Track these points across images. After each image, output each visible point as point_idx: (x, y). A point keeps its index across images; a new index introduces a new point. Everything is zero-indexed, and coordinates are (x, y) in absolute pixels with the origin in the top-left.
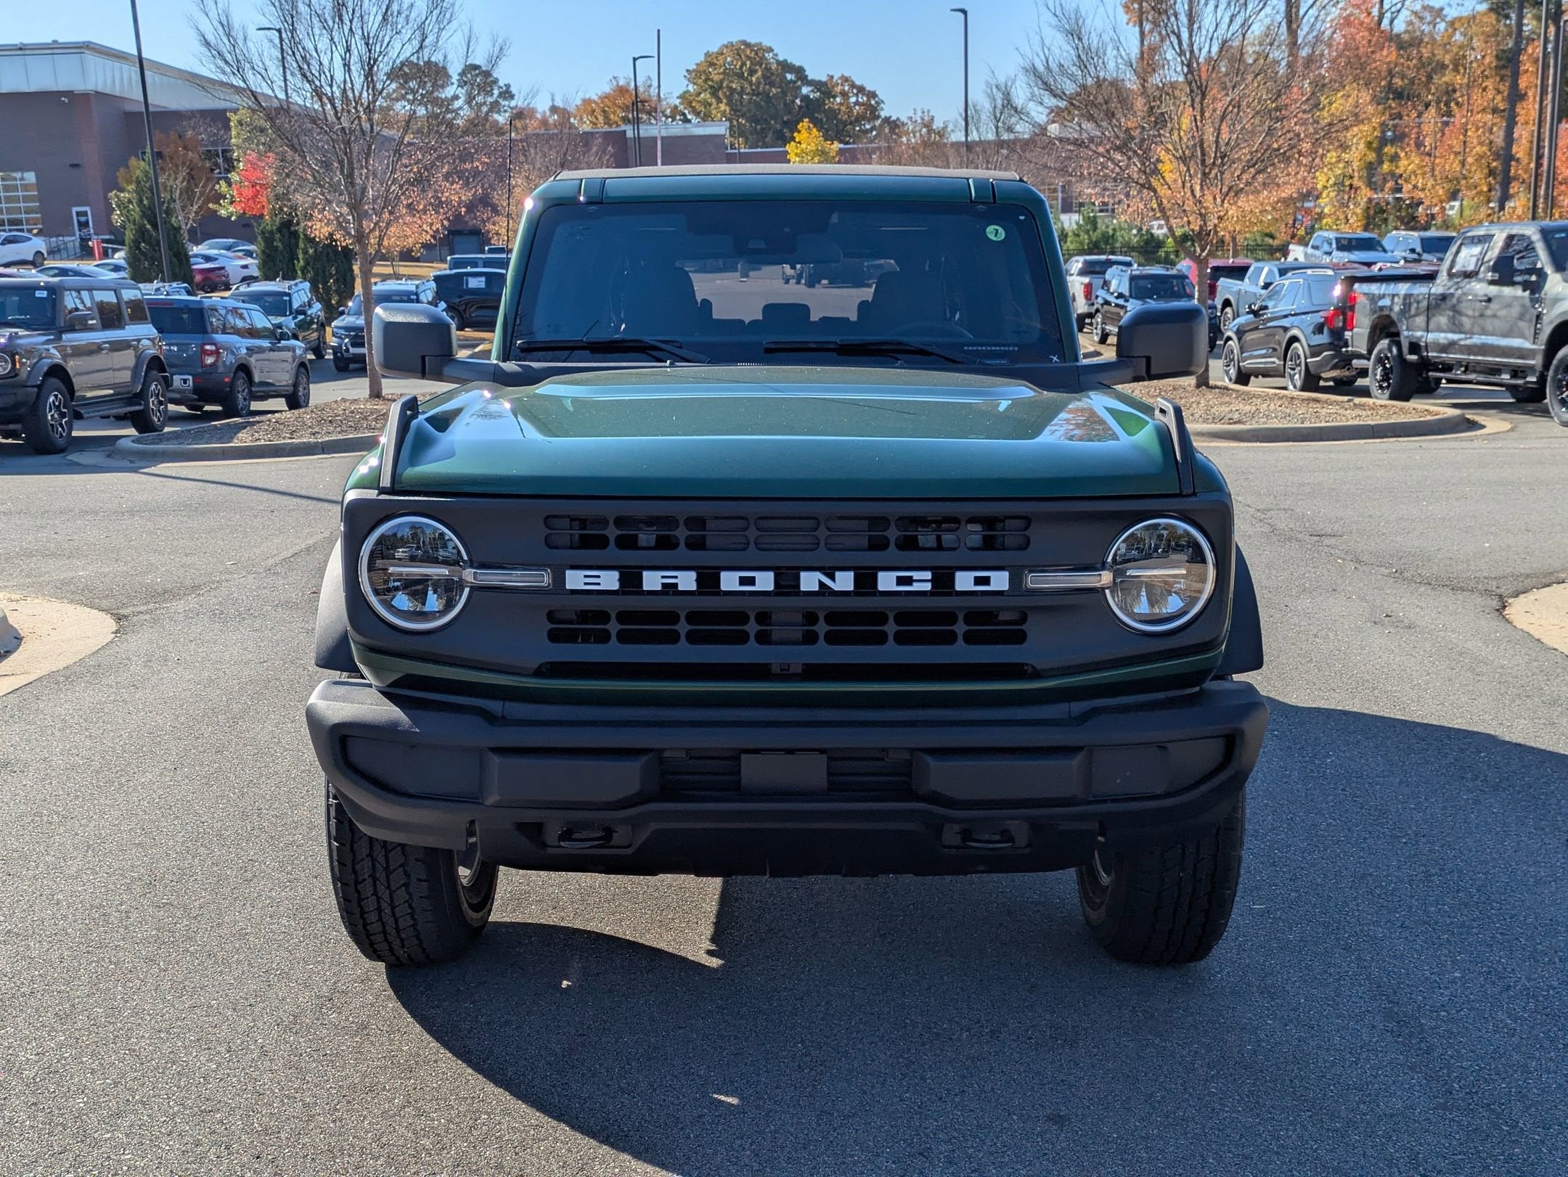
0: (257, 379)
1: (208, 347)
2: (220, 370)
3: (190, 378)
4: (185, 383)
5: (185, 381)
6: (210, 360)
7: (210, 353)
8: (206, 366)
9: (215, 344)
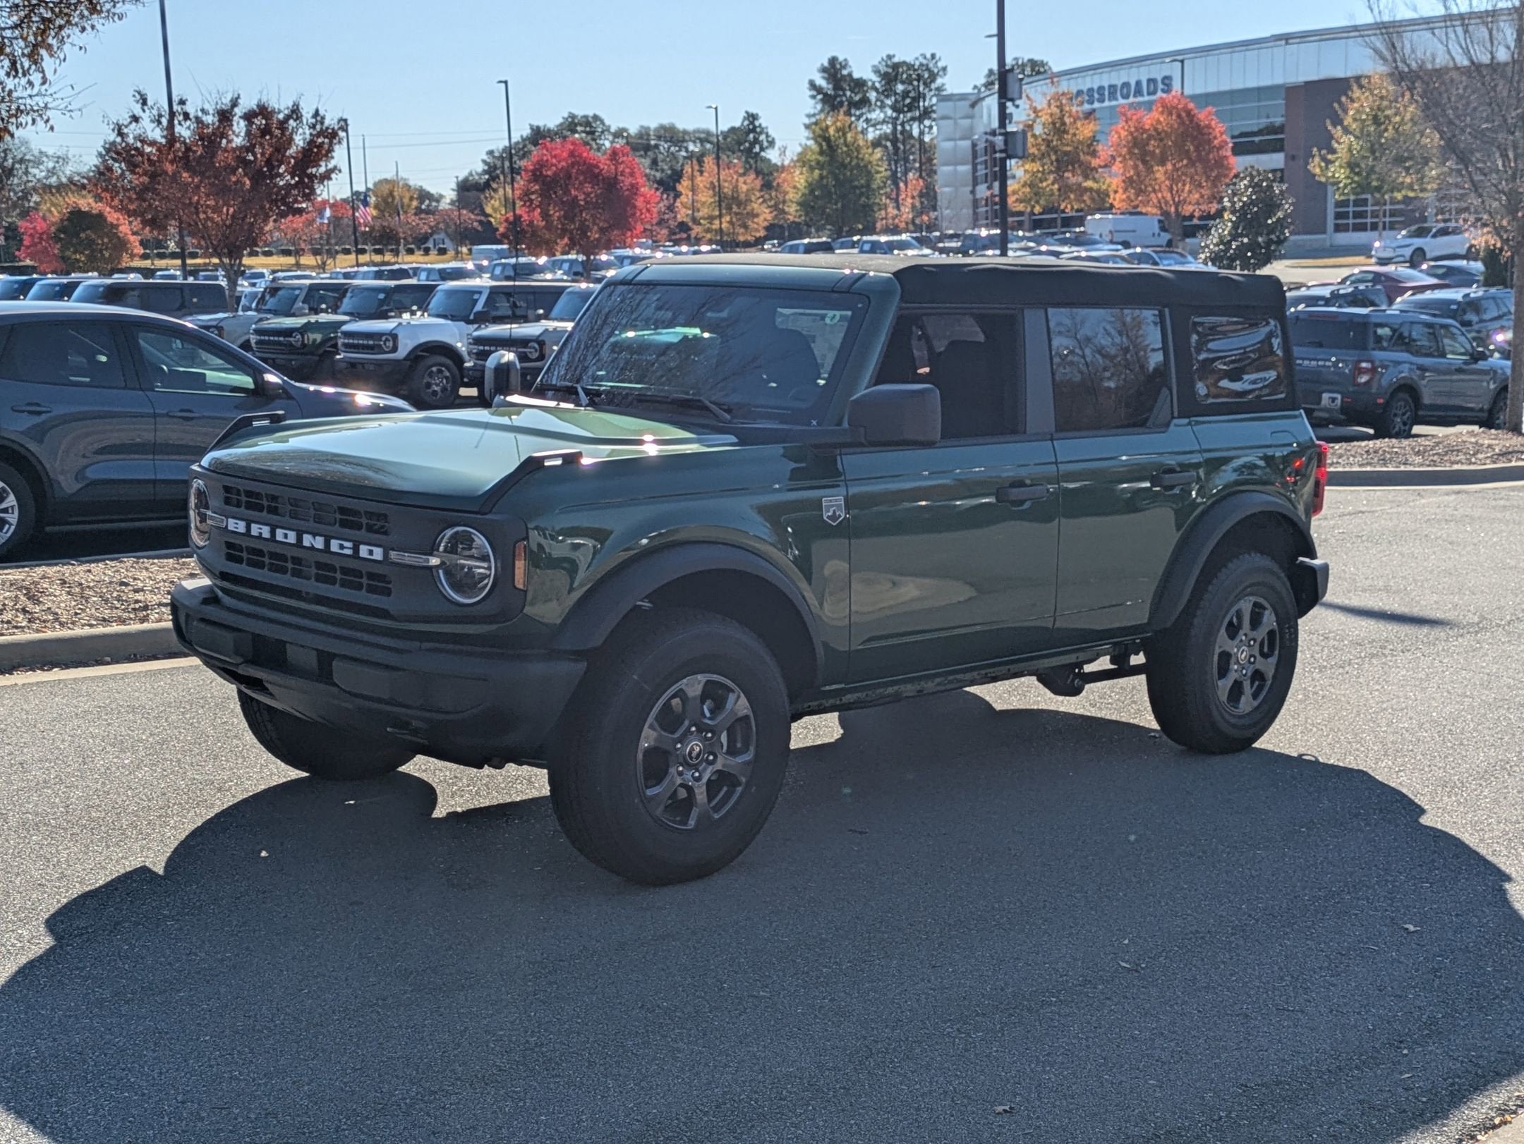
0: (1426, 400)
1: (1364, 365)
2: (1374, 390)
3: (1339, 396)
4: (1333, 401)
5: (1333, 400)
6: (1364, 379)
7: (1366, 371)
8: (1359, 385)
9: (1372, 362)
